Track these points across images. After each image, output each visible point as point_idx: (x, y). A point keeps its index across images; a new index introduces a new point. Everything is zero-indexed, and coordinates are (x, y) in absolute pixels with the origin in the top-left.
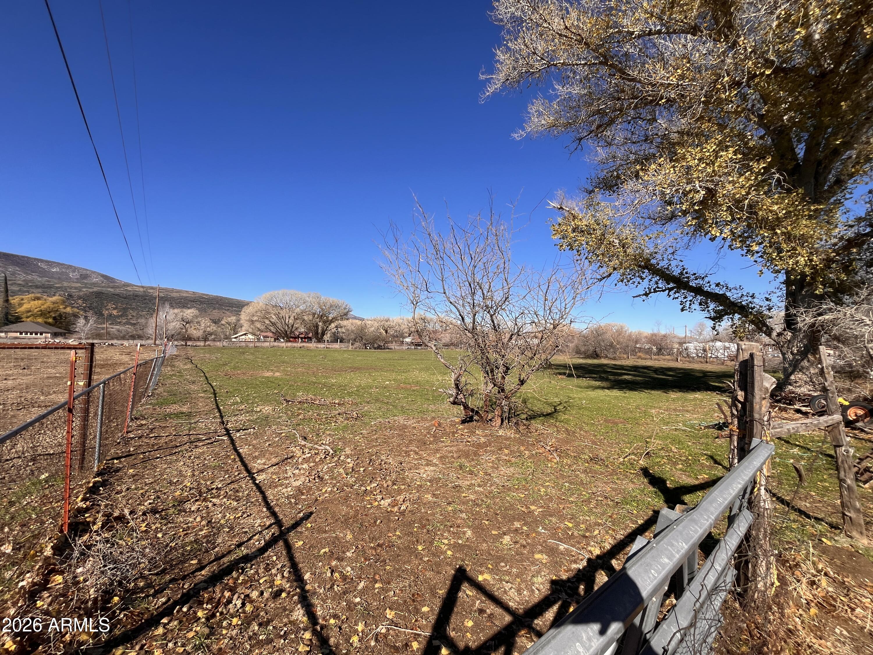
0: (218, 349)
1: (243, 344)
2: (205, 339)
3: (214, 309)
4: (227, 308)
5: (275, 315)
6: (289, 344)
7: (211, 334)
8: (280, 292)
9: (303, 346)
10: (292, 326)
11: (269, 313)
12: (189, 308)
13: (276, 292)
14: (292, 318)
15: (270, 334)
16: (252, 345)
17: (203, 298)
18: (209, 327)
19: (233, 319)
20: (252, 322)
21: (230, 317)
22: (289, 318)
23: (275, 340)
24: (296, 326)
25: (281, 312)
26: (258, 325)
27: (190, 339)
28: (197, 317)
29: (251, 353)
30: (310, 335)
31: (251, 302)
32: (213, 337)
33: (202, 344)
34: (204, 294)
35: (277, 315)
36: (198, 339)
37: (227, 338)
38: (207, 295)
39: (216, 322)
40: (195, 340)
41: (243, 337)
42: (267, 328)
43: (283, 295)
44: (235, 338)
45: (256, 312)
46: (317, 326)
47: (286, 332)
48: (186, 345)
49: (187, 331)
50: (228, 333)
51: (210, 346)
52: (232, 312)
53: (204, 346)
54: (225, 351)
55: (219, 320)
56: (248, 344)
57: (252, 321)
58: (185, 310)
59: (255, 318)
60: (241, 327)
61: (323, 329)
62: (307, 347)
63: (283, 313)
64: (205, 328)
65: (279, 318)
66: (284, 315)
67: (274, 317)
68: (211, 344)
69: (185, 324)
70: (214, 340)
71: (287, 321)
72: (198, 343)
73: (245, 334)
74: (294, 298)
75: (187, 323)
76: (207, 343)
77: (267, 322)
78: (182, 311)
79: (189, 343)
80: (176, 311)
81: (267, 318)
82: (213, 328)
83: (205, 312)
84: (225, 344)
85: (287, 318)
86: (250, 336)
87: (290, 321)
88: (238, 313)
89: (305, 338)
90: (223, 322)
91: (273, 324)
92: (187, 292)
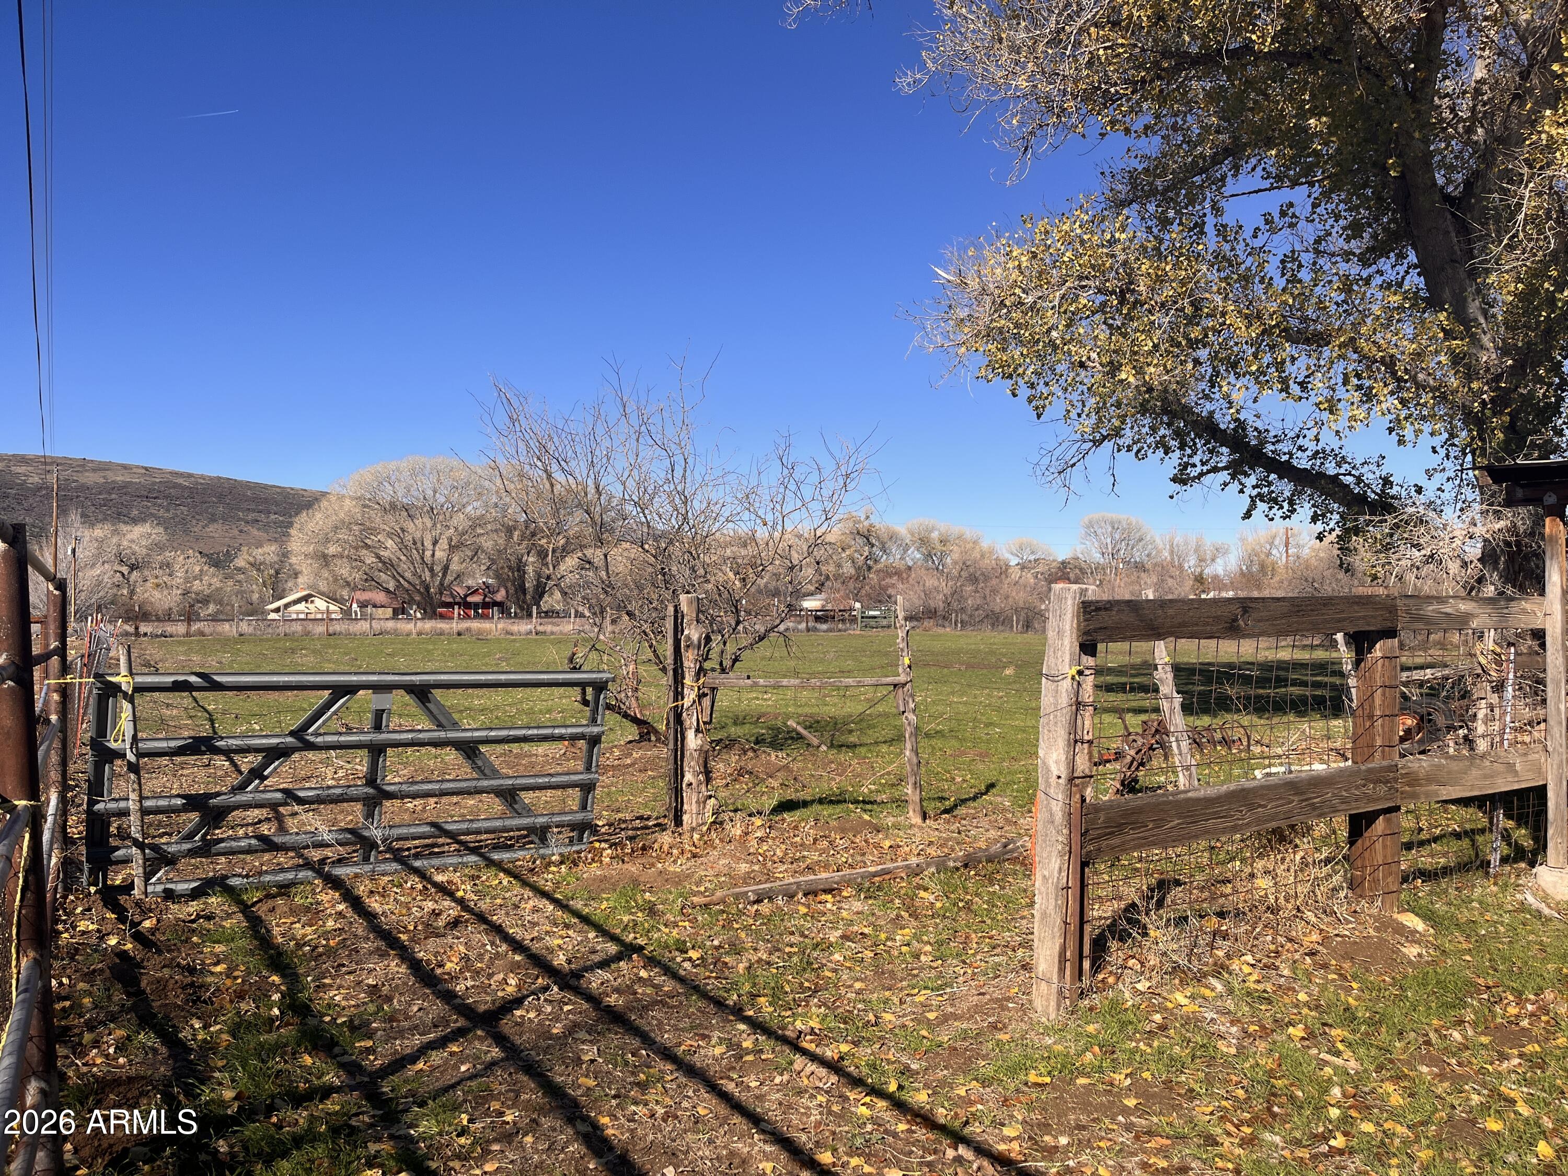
0: (225, 642)
1: (297, 628)
2: (190, 617)
3: (213, 520)
4: (251, 516)
5: (389, 535)
6: (429, 625)
7: (205, 601)
8: (404, 464)
9: (468, 630)
10: (446, 568)
11: (374, 531)
12: (135, 521)
13: (393, 465)
14: (443, 544)
15: (380, 597)
16: (320, 629)
17: (176, 486)
18: (199, 577)
19: (268, 552)
20: (325, 559)
21: (259, 545)
22: (435, 543)
23: (396, 612)
24: (454, 567)
25: (410, 526)
26: (344, 570)
27: (145, 616)
28: (159, 547)
29: (314, 652)
30: (500, 596)
31: (324, 494)
32: (212, 608)
33: (181, 628)
34: (181, 475)
35: (399, 535)
36: (168, 617)
37: (254, 610)
38: (190, 476)
39: (218, 562)
40: (158, 619)
41: (301, 606)
42: (369, 578)
43: (414, 474)
44: (277, 610)
45: (336, 528)
46: (520, 567)
47: (427, 588)
48: (137, 634)
49: (132, 592)
50: (255, 596)
51: (202, 634)
52: (266, 527)
53: (188, 634)
54: (245, 647)
55: (229, 557)
56: (310, 626)
57: (325, 556)
58: (124, 528)
59: (332, 550)
60: (296, 575)
61: (539, 575)
62: (480, 632)
63: (414, 528)
64: (187, 580)
65: (403, 546)
66: (418, 535)
67: (389, 543)
68: (207, 630)
69: (125, 570)
70: (214, 619)
71: (428, 553)
72: (170, 628)
73: (305, 599)
74: (448, 482)
75: (133, 568)
76: (195, 627)
77: (370, 559)
78: (116, 532)
79: (143, 628)
80: (98, 532)
81: (367, 546)
82: (211, 581)
83: (187, 532)
84: (244, 627)
85: (428, 544)
86: (321, 603)
87: (439, 554)
88: (281, 532)
89: (486, 605)
90: (240, 562)
91: (388, 565)
92: (125, 467)
